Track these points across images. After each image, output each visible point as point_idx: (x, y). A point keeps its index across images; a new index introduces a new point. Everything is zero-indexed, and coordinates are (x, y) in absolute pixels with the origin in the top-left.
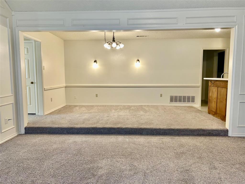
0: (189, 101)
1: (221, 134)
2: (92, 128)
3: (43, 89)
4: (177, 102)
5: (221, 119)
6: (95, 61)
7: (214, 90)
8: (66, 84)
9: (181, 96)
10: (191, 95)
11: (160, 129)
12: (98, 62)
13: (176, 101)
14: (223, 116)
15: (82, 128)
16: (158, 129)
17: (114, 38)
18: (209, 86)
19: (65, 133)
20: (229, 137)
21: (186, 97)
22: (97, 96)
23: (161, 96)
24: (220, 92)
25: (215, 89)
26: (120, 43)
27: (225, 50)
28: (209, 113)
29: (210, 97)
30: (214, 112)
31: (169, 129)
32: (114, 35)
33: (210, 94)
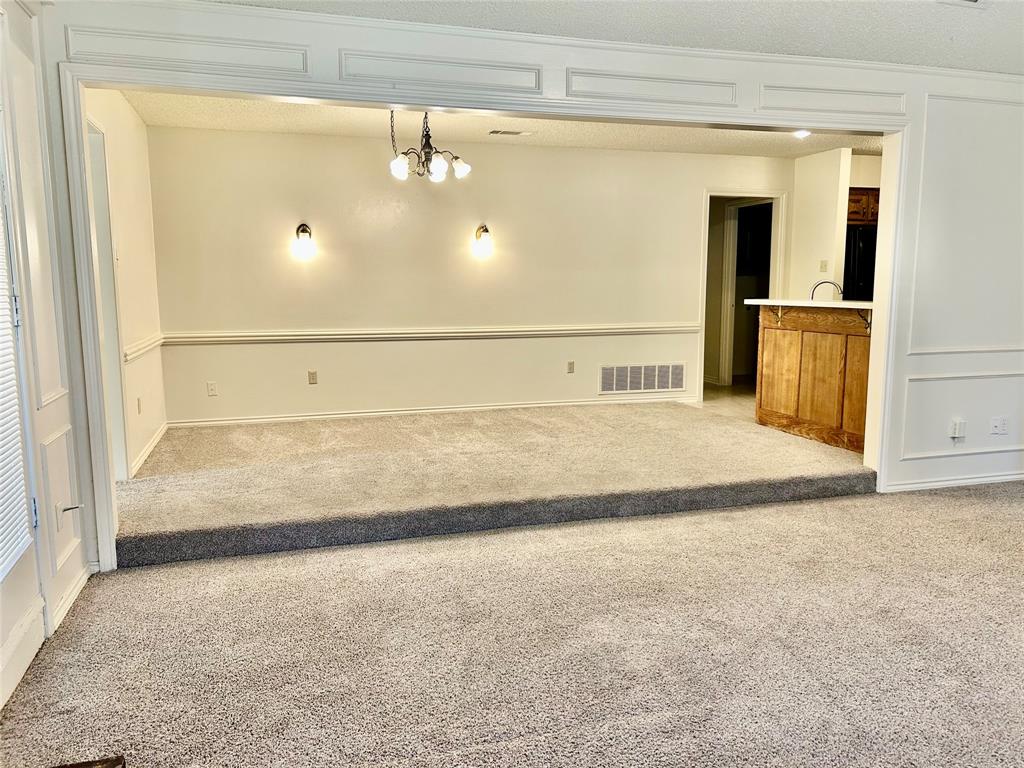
0: (663, 385)
1: (857, 489)
2: (426, 509)
3: (123, 359)
4: (612, 390)
5: (823, 438)
6: (303, 228)
7: (786, 343)
8: (163, 328)
9: (640, 368)
10: (670, 362)
11: (678, 491)
12: (313, 229)
13: (621, 386)
14: (831, 428)
15: (386, 518)
16: (670, 492)
17: (427, 136)
18: (760, 328)
19: (314, 542)
20: (882, 494)
21: (654, 370)
22: (313, 378)
23: (570, 369)
24: (816, 348)
25: (788, 338)
26: (457, 158)
27: (772, 198)
28: (762, 422)
29: (767, 367)
30: (788, 417)
31: (706, 489)
32: (426, 123)
33: (765, 356)
